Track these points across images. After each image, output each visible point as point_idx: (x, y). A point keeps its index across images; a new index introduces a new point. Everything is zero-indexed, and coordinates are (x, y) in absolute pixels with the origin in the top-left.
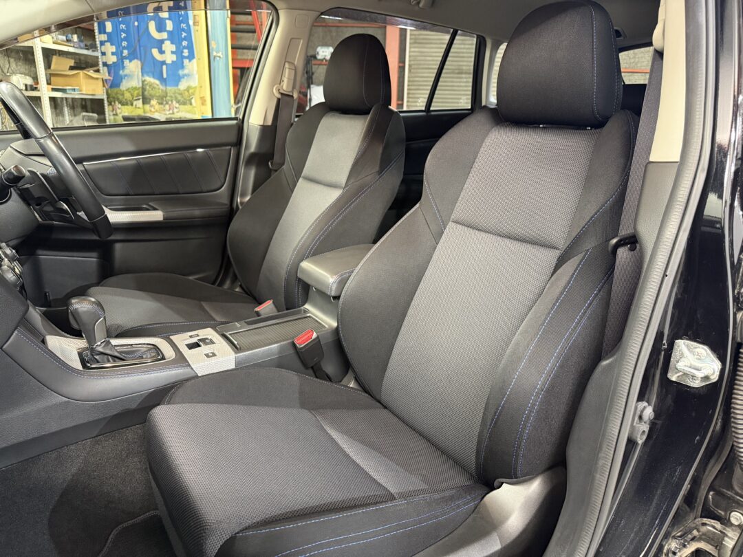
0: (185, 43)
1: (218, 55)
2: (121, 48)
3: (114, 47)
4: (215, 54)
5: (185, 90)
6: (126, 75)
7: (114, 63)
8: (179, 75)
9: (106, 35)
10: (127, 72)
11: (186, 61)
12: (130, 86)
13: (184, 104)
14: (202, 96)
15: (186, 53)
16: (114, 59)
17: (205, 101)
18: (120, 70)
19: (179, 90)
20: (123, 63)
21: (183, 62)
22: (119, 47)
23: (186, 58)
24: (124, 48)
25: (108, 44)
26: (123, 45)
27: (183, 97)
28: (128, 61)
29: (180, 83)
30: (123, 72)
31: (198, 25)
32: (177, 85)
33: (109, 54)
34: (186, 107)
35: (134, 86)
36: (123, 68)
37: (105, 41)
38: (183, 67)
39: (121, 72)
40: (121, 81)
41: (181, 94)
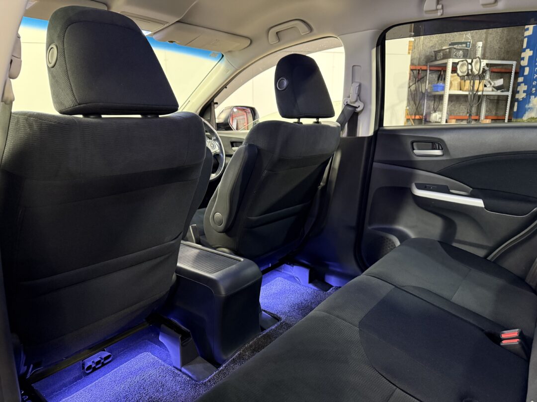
2: (532, 86)
3: (526, 86)
6: (529, 108)
7: (523, 98)
9: (523, 78)
10: (531, 105)
12: (530, 117)
16: (524, 95)
18: (525, 105)
20: (530, 98)
22: (530, 86)
24: (534, 86)
25: (523, 85)
26: (534, 84)
28: (534, 96)
30: (528, 105)
33: (521, 92)
35: (533, 117)
36: (529, 102)
37: (522, 83)
39: (527, 105)
40: (525, 113)
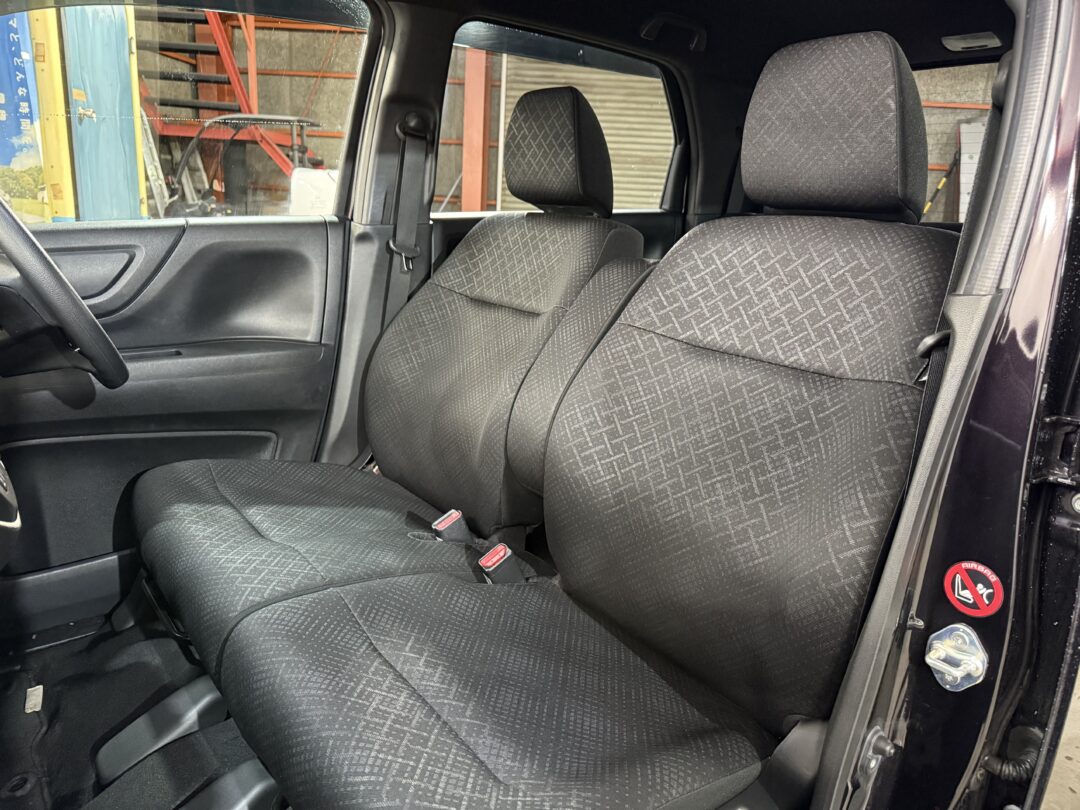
0: (21, 91)
1: (89, 113)
4: (81, 111)
5: (22, 172)
8: (13, 145)
11: (25, 123)
13: (22, 196)
14: (56, 182)
15: (24, 108)
17: (61, 191)
19: (12, 171)
21: (19, 124)
23: (25, 116)
27: (18, 183)
29: (13, 159)
31: (44, 61)
32: (8, 163)
34: (25, 201)
38: (19, 132)
41: (15, 178)
